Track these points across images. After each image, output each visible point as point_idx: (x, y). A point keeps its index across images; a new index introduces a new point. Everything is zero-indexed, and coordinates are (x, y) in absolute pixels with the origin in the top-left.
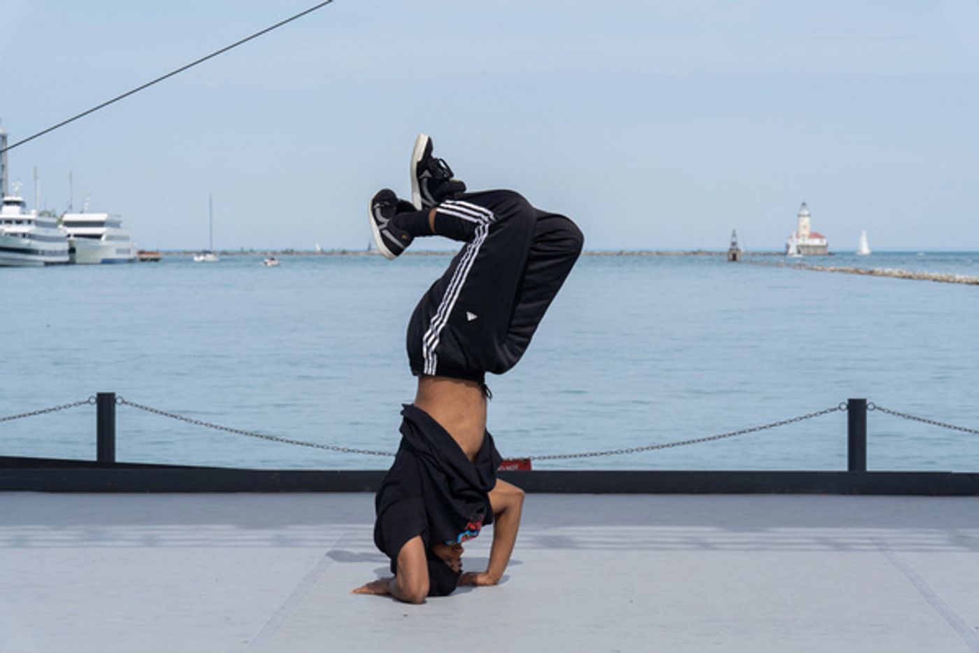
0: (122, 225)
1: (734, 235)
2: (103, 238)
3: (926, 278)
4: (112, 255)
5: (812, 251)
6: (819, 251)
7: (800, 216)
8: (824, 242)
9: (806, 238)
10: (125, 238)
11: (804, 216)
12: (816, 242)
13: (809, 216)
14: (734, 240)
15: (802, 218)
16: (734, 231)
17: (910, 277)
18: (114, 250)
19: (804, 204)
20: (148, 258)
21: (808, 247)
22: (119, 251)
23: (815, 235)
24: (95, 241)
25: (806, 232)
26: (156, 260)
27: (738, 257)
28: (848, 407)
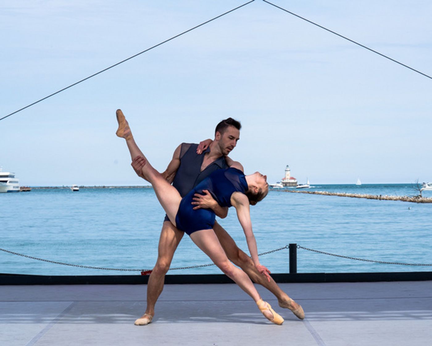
0: (15, 177)
2: (8, 182)
3: (335, 195)
4: (11, 189)
5: (291, 185)
6: (294, 185)
7: (286, 171)
8: (295, 181)
9: (289, 179)
10: (17, 182)
11: (288, 171)
12: (293, 181)
13: (289, 171)
17: (329, 195)
18: (12, 187)
19: (287, 166)
20: (26, 190)
21: (289, 183)
22: (14, 187)
23: (292, 178)
24: (5, 184)
25: (289, 177)
26: (29, 191)
28: (289, 247)
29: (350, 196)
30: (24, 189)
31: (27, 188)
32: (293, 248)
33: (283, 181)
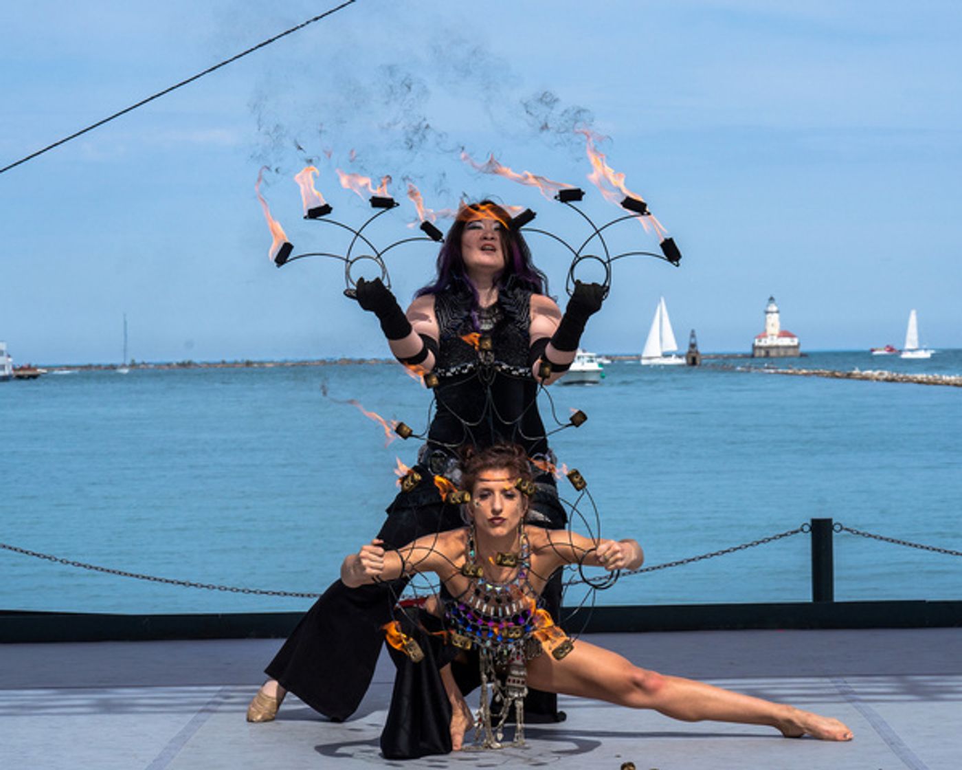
1: (693, 336)
3: (908, 381)
5: (782, 353)
6: (791, 352)
7: (767, 312)
8: (795, 342)
9: (775, 337)
11: (772, 312)
12: (786, 341)
13: (778, 312)
14: (693, 341)
15: (769, 315)
16: (693, 331)
20: (25, 375)
21: (777, 347)
23: (784, 334)
25: (774, 331)
26: (34, 377)
27: (698, 361)
28: (811, 529)
29: (953, 382)
30: (21, 373)
31: (29, 368)
32: (821, 532)
33: (760, 341)
